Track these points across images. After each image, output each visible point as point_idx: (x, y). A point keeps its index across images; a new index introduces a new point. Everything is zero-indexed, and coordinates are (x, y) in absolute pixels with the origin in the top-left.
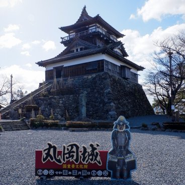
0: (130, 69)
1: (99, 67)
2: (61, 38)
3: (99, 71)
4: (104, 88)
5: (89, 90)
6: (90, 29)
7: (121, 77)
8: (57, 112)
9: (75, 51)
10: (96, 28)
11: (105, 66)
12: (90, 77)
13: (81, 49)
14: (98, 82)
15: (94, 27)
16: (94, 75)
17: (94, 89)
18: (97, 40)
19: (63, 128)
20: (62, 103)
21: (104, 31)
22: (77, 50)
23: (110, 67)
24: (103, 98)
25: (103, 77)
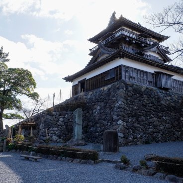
0: (171, 76)
1: (117, 75)
2: (90, 50)
3: (117, 80)
5: (102, 104)
7: (156, 86)
8: (52, 132)
11: (123, 73)
12: (106, 88)
14: (112, 93)
16: (110, 86)
17: (107, 103)
18: (123, 45)
20: (63, 121)
21: (136, 34)
23: (133, 74)
25: (117, 87)
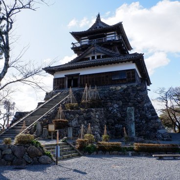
1: (129, 77)
2: (73, 43)
3: (129, 82)
4: (143, 101)
6: (107, 36)
9: (91, 59)
10: (115, 36)
11: (136, 77)
12: (119, 88)
13: (99, 57)
14: (132, 94)
15: (114, 35)
16: (125, 86)
19: (130, 153)
22: (93, 58)
24: (144, 112)
25: (138, 88)
